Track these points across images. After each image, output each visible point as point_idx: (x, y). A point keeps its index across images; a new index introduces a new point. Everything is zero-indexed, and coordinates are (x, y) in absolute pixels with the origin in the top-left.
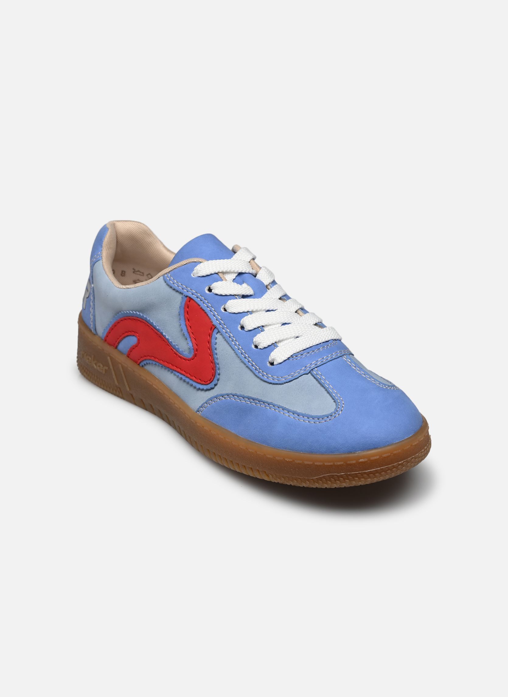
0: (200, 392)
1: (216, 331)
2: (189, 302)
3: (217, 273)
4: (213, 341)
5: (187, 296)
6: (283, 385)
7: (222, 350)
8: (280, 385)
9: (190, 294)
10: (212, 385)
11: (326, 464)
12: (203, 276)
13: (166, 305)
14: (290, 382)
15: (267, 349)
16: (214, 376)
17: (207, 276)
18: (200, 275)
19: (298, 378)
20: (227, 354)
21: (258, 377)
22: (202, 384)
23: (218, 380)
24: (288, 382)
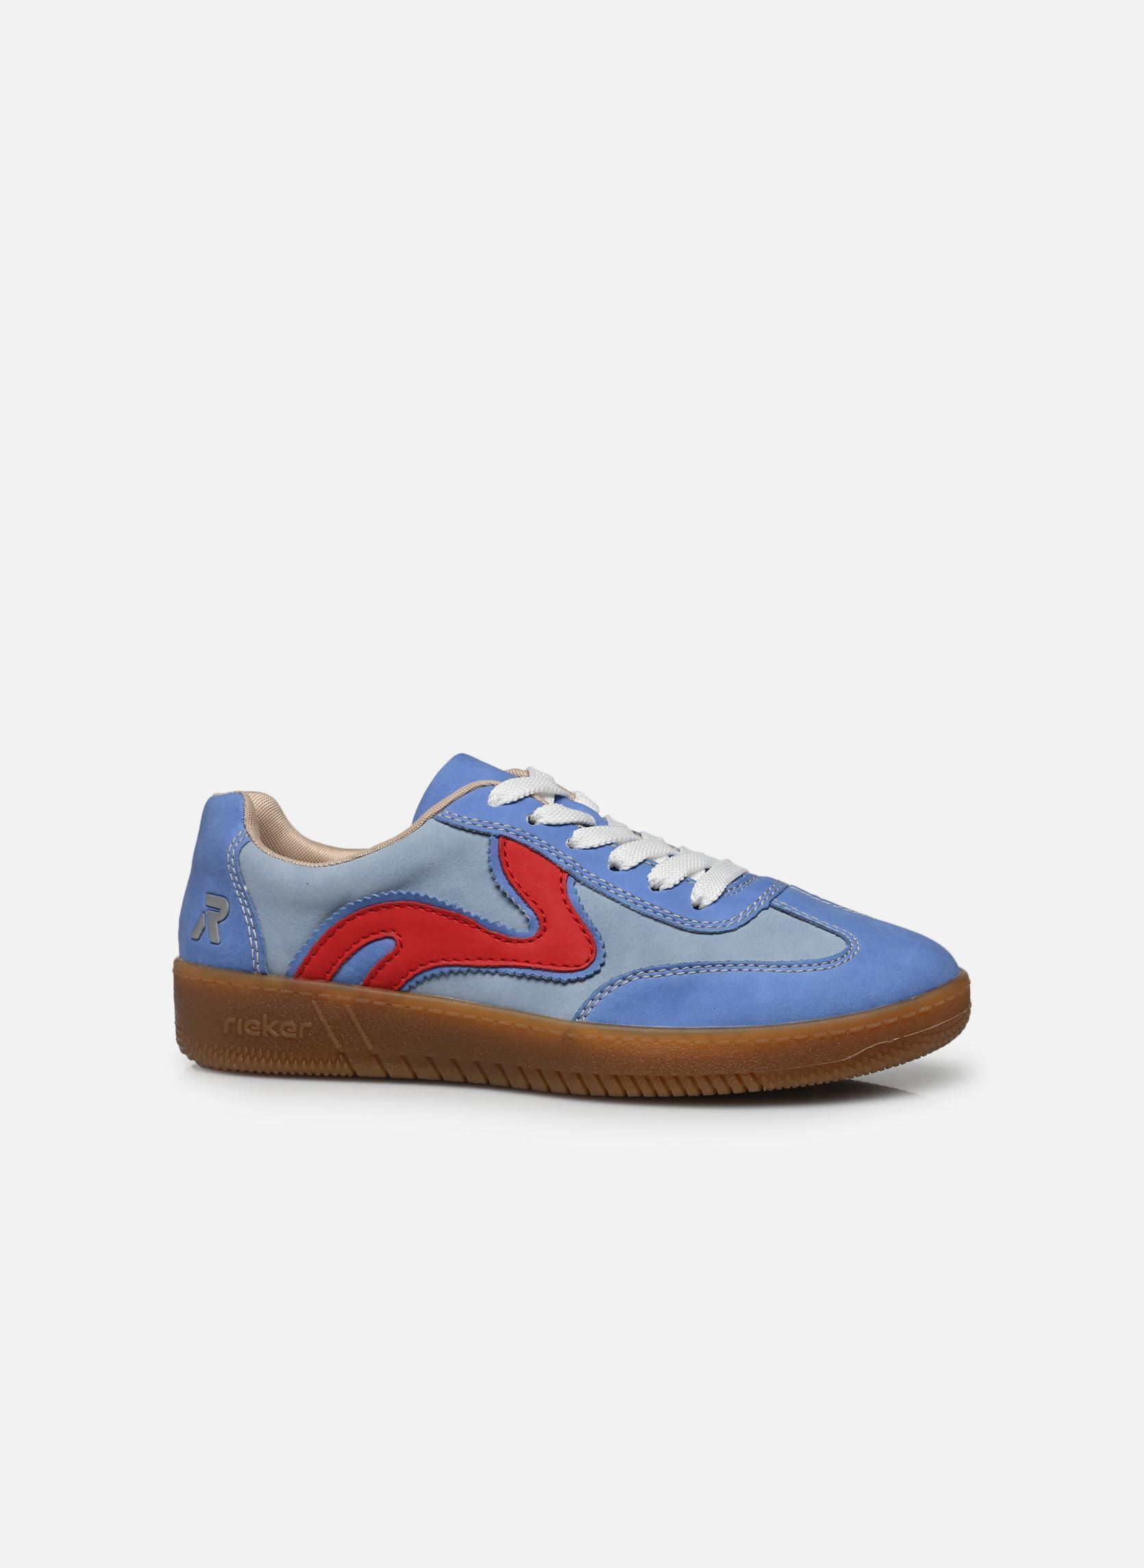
0: (570, 986)
1: (571, 880)
2: (505, 845)
3: (530, 796)
4: (571, 897)
5: (498, 837)
6: (736, 932)
7: (594, 908)
8: (731, 933)
9: (501, 831)
10: (595, 967)
11: (869, 1026)
12: (513, 803)
13: (455, 861)
14: (746, 924)
15: (679, 887)
16: (593, 951)
17: (520, 800)
18: (504, 802)
19: (756, 916)
20: (606, 911)
21: (686, 930)
22: (574, 971)
23: (605, 956)
24: (744, 925)
